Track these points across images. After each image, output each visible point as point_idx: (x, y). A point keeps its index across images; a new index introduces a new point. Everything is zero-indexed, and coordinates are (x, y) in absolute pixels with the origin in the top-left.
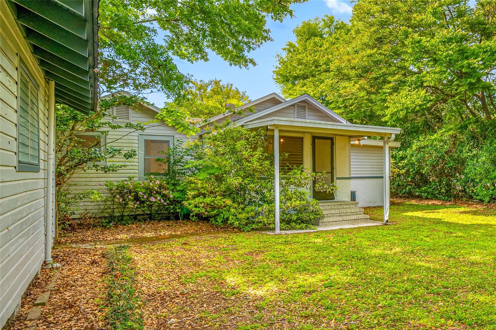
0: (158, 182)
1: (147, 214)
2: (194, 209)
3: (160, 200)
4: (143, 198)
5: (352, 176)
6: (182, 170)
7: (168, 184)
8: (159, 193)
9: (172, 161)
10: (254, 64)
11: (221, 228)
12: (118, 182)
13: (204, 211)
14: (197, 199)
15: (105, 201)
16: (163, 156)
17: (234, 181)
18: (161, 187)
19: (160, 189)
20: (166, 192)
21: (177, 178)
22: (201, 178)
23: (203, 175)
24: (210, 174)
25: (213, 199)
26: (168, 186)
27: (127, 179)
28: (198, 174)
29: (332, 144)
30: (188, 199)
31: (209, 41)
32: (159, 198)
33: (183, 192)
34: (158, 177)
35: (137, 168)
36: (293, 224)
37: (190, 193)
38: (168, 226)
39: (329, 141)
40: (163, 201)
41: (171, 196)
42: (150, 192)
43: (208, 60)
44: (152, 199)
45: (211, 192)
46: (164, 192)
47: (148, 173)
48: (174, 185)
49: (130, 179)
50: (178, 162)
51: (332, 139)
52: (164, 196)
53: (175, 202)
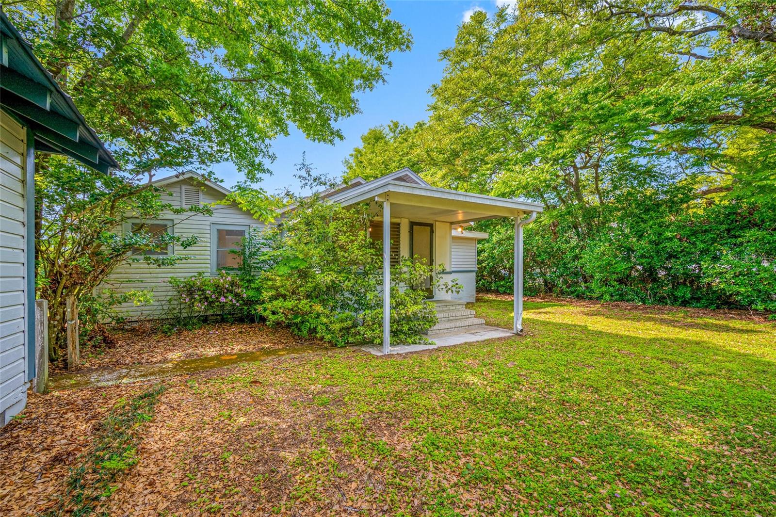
0: (229, 278)
1: (219, 315)
2: (271, 316)
3: (231, 301)
4: (211, 297)
5: (453, 269)
6: (258, 263)
7: (242, 280)
8: (231, 292)
9: (247, 253)
10: (341, 137)
11: (305, 340)
12: (185, 278)
13: (283, 319)
14: (275, 303)
15: (170, 301)
16: (237, 249)
17: (326, 278)
18: (233, 284)
19: (232, 287)
20: (238, 291)
21: (252, 274)
22: (280, 273)
23: (284, 270)
24: (292, 268)
25: (296, 302)
26: (242, 283)
27: (196, 274)
28: (277, 269)
29: (432, 232)
30: (263, 302)
31: (289, 111)
32: (230, 298)
33: (258, 290)
34: (232, 272)
35: (208, 261)
36: (402, 336)
37: (265, 293)
38: (240, 332)
39: (429, 228)
40: (234, 302)
41: (245, 296)
42: (219, 290)
43: (288, 134)
44: (222, 299)
45: (293, 293)
46: (236, 290)
47: (220, 267)
48: (249, 281)
49: (200, 274)
50: (254, 254)
51: (431, 226)
52: (237, 295)
53: (250, 302)
